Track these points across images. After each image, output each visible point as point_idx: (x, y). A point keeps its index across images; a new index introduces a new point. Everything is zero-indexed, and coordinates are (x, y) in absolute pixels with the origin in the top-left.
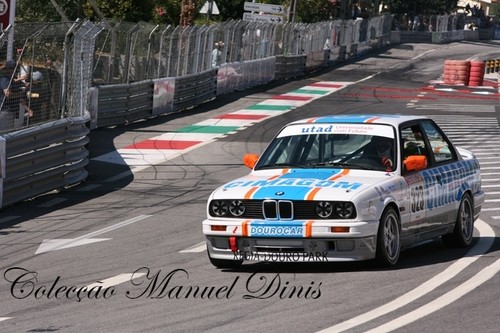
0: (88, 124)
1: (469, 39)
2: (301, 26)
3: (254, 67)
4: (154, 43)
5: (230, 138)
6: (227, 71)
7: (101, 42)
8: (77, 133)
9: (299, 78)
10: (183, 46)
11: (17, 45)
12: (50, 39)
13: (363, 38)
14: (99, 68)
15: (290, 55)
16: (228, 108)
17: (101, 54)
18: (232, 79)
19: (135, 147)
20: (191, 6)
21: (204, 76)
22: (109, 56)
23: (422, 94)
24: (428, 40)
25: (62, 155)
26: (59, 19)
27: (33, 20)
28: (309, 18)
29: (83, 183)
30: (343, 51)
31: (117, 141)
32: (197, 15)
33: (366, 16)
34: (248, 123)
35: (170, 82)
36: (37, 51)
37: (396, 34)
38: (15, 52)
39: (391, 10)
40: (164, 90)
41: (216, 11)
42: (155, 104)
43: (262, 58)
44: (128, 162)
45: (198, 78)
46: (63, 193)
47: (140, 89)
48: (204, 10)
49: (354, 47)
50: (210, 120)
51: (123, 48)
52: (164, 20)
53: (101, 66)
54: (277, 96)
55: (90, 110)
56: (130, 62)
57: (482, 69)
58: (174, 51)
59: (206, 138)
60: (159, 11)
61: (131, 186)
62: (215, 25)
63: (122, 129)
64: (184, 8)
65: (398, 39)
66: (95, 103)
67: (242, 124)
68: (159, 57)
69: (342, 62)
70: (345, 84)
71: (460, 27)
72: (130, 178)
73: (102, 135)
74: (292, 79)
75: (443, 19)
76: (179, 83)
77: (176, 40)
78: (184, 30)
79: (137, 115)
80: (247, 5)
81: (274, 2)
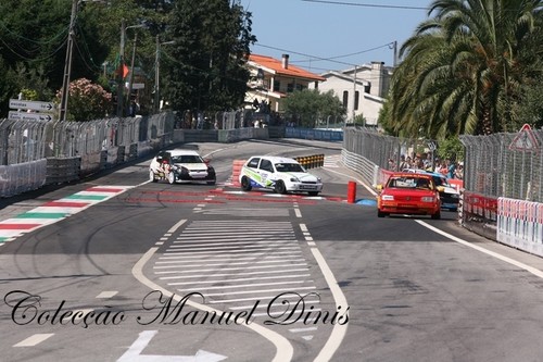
1: (258, 138)
2: (75, 125)
3: (22, 171)
9: (74, 182)
13: (143, 137)
15: (62, 157)
23: (210, 197)
24: (214, 138)
28: (82, 117)
30: (121, 152)
33: (146, 114)
34: (18, 233)
37: (179, 134)
39: (173, 107)
43: (30, 163)
49: (134, 148)
54: (49, 202)
65: (181, 138)
67: (10, 235)
69: (120, 164)
70: (124, 188)
71: (248, 123)
74: (66, 184)
75: (230, 116)
80: (13, 103)
81: (42, 98)
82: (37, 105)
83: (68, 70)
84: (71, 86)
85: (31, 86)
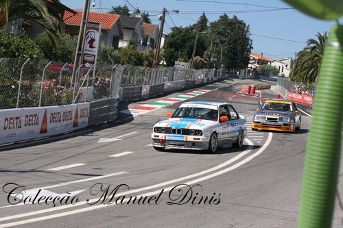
0: (118, 100)
1: (251, 78)
2: (194, 70)
3: (177, 83)
4: (143, 73)
5: (167, 107)
6: (168, 84)
7: (125, 72)
8: (114, 103)
9: (193, 88)
10: (153, 75)
11: (96, 72)
12: (108, 70)
13: (215, 75)
14: (124, 81)
15: (190, 80)
16: (168, 97)
17: (124, 76)
18: (169, 87)
19: (135, 108)
20: (157, 61)
21: (160, 85)
22: (128, 77)
23: (234, 96)
24: (237, 77)
25: (109, 110)
26: (111, 63)
27: (102, 63)
28: (197, 68)
29: (115, 120)
30: (208, 79)
31: (129, 106)
32: (158, 64)
33: (217, 68)
34: (174, 102)
35: (148, 87)
36: (103, 74)
37: (227, 75)
38: (96, 74)
39: (226, 67)
40: (146, 89)
41: (165, 64)
42: (142, 94)
43: (179, 80)
44: (132, 114)
45: (157, 86)
46: (108, 123)
47: (137, 88)
48: (161, 63)
49: (212, 79)
50: (161, 101)
51: (132, 74)
52: (148, 66)
53: (124, 80)
54: (184, 94)
55: (120, 95)
56: (135, 79)
57: (255, 89)
58: (150, 76)
59: (159, 107)
60: (146, 63)
61: (133, 122)
62: (165, 69)
63: (130, 102)
64: (154, 62)
65: (227, 77)
66: (122, 93)
67: (171, 103)
68: (144, 78)
69: (208, 83)
70: (208, 91)
71: (249, 74)
72: (132, 119)
73: (123, 104)
74: (191, 88)
75: (243, 71)
76: (151, 87)
77: (151, 73)
78: (154, 69)
79: (136, 97)
80: (176, 62)
81: (185, 61)
82: (184, 63)
83: (194, 53)
84: (194, 58)
85: (182, 58)
